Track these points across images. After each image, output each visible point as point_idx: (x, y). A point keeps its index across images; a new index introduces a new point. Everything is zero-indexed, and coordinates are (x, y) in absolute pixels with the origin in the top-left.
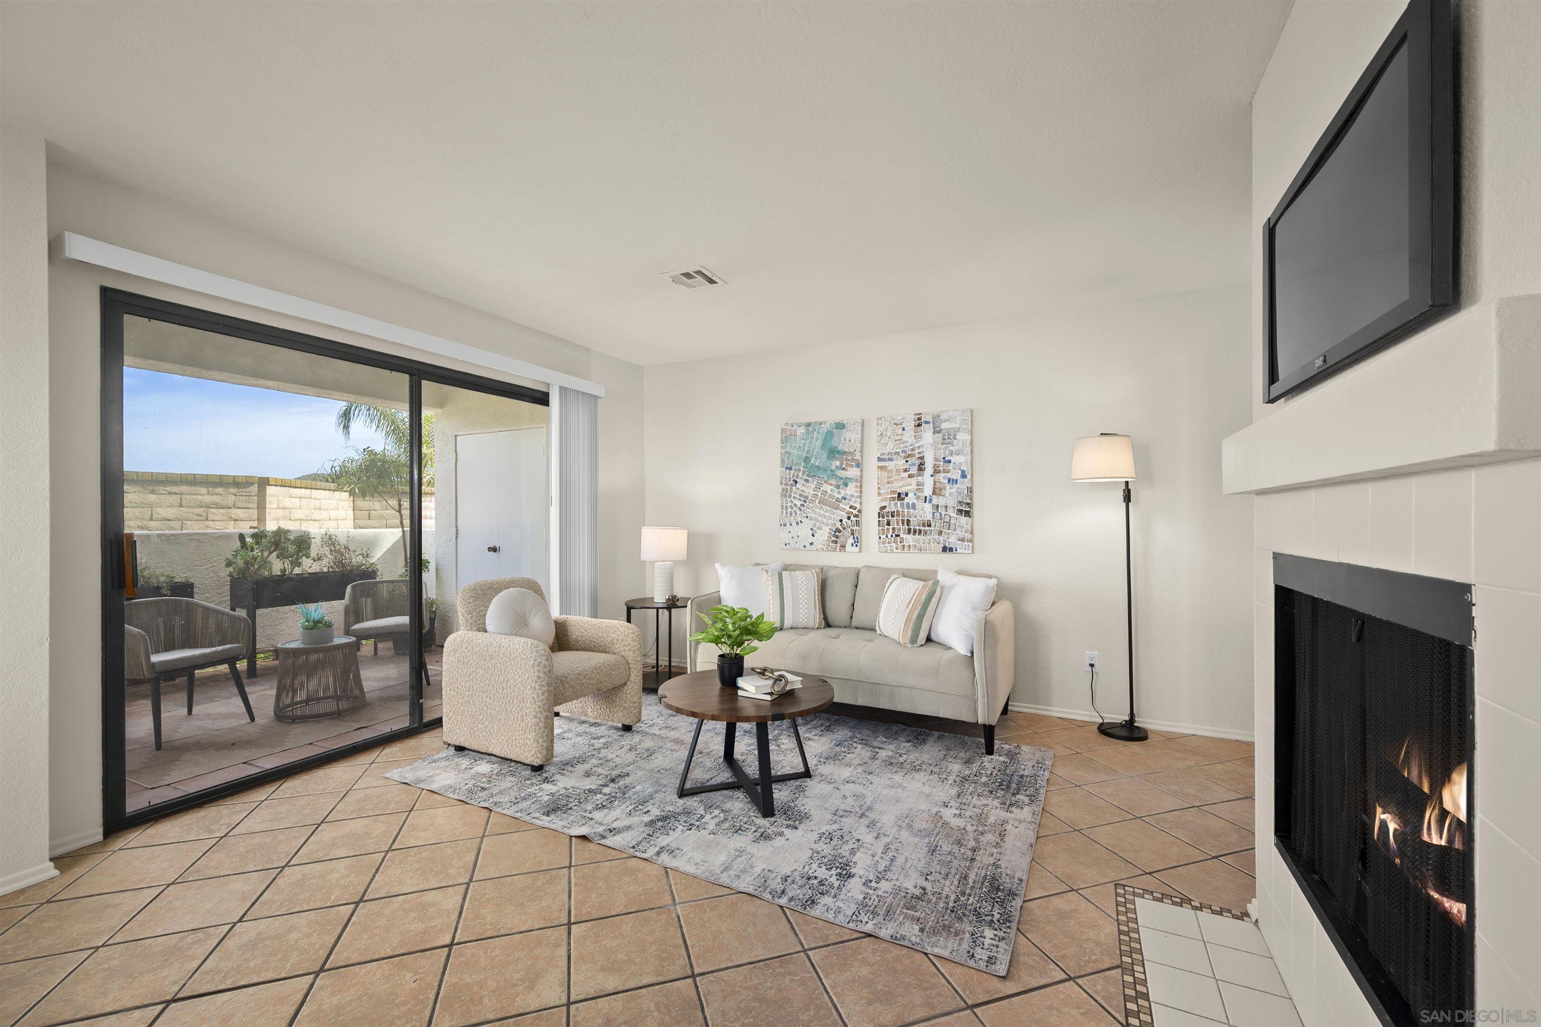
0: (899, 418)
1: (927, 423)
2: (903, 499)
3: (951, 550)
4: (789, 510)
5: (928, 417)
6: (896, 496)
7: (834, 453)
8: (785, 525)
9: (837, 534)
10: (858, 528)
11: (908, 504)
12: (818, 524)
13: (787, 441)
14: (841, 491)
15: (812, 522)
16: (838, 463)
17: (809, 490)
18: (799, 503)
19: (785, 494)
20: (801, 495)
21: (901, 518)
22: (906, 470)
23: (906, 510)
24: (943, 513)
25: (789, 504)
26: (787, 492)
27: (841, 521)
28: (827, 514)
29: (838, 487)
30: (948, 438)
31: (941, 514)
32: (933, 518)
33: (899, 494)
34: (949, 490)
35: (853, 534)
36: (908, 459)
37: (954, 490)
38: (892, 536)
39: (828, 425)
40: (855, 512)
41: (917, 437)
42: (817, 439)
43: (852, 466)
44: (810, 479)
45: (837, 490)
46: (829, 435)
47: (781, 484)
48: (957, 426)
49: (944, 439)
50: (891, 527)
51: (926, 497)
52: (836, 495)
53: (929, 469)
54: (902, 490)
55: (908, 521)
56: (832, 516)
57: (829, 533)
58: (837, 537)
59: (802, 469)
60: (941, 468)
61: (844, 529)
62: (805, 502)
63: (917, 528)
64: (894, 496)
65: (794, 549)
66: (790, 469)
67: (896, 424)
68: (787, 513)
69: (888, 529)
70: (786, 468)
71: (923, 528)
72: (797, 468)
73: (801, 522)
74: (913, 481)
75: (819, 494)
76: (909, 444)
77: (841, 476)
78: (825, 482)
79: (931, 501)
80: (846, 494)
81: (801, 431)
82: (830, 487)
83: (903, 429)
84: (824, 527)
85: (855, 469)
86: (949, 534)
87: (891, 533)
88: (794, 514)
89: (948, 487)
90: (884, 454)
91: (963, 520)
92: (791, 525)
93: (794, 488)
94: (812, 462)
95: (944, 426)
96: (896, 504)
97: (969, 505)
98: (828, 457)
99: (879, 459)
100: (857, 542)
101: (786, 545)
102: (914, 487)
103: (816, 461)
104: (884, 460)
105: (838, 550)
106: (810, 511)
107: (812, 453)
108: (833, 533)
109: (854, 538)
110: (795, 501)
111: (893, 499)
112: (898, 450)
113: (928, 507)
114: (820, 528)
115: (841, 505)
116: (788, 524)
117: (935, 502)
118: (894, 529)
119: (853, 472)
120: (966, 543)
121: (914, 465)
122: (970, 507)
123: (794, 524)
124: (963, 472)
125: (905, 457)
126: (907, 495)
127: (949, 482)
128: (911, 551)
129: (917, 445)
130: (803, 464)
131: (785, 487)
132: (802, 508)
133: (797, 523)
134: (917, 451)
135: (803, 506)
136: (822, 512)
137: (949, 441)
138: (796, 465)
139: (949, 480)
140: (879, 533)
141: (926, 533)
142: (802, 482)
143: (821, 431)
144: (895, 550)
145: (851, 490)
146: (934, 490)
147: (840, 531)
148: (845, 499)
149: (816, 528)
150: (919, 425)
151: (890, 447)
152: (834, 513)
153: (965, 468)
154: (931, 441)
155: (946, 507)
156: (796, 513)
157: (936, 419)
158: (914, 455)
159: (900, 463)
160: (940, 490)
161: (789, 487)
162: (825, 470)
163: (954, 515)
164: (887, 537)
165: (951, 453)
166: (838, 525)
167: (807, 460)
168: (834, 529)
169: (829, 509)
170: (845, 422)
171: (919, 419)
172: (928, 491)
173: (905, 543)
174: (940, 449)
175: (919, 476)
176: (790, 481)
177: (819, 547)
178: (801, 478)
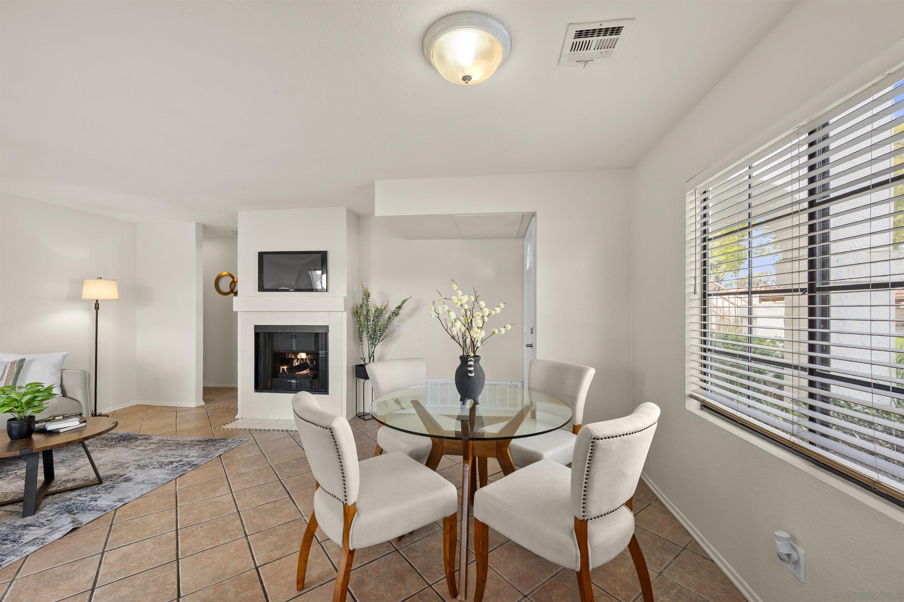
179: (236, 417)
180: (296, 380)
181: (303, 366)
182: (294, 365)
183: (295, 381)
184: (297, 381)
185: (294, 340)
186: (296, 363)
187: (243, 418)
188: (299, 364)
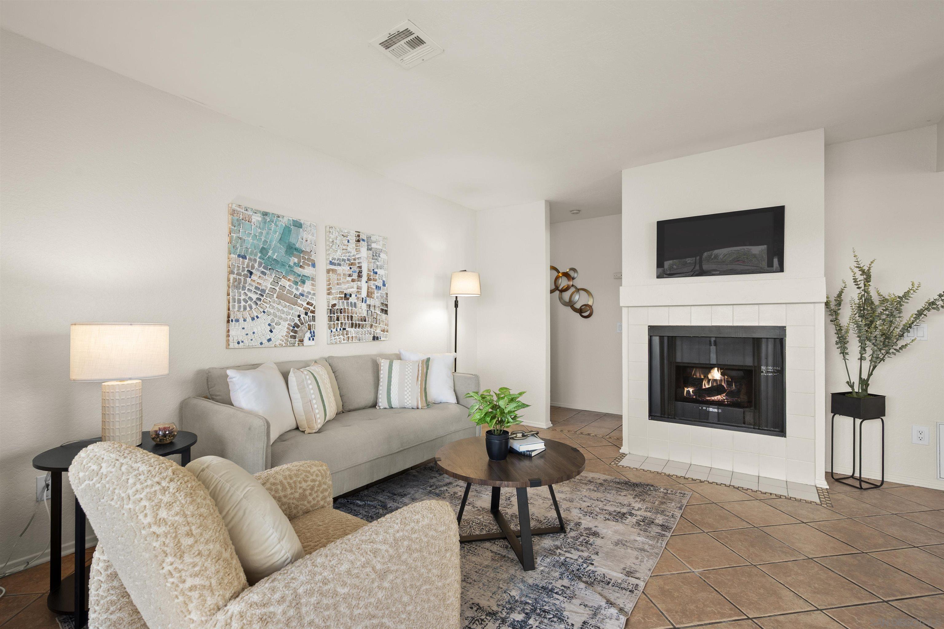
0: (346, 231)
1: (363, 240)
2: (348, 299)
3: (377, 338)
4: (243, 303)
5: (364, 236)
6: (343, 296)
7: (291, 249)
8: (237, 321)
9: (296, 329)
10: (314, 323)
11: (351, 303)
12: (276, 320)
13: (239, 225)
14: (299, 287)
15: (270, 318)
16: (296, 260)
17: (267, 283)
18: (254, 297)
19: (238, 285)
20: (256, 288)
21: (346, 315)
22: (350, 275)
23: (350, 308)
24: (373, 311)
25: (243, 297)
26: (239, 283)
27: (299, 316)
28: (285, 309)
29: (296, 283)
30: (375, 255)
31: (372, 312)
32: (367, 315)
33: (346, 294)
34: (377, 294)
35: (310, 329)
36: (352, 267)
37: (379, 295)
38: (340, 330)
39: (285, 220)
40: (311, 308)
41: (358, 251)
42: (275, 232)
43: (309, 265)
44: (268, 272)
45: (295, 286)
46: (287, 231)
47: (232, 272)
48: (380, 247)
49: (373, 256)
50: (340, 322)
51: (363, 298)
52: (295, 292)
53: (364, 278)
54: (348, 291)
55: (352, 317)
56: (290, 311)
57: (288, 328)
58: (296, 332)
59: (258, 260)
60: (371, 277)
61: (302, 324)
62: (262, 296)
63: (357, 322)
64: (341, 296)
65: (249, 347)
66: (244, 257)
67: (344, 236)
68: (239, 307)
69: (338, 324)
70: (239, 256)
71: (361, 323)
72: (253, 257)
73: (257, 317)
74: (355, 284)
75: (277, 288)
76: (352, 254)
77: (299, 273)
78: (284, 277)
79: (366, 302)
80: (303, 291)
81: (256, 218)
82: (288, 283)
83: (348, 242)
84: (282, 323)
85: (311, 268)
86: (376, 327)
87: (340, 327)
88: (248, 309)
89: (376, 291)
90: (334, 259)
91: (384, 316)
92: (245, 320)
93: (249, 280)
94: (269, 254)
95: (374, 246)
96: (343, 302)
97: (387, 305)
98: (286, 252)
99: (331, 263)
100: (313, 337)
101: (238, 343)
102: (355, 290)
103: (274, 253)
104: (334, 264)
105: (297, 344)
106: (268, 306)
107: (270, 245)
108: (292, 328)
109: (311, 333)
110: (250, 294)
111: (341, 298)
112: (344, 258)
113: (364, 306)
114: (278, 324)
115: (299, 301)
116: (241, 320)
117: (368, 302)
118: (342, 323)
119: (308, 271)
120: (386, 333)
121: (355, 272)
122: (387, 307)
123: (249, 319)
124: (384, 281)
125: (349, 265)
126: (351, 295)
127: (376, 288)
128: (354, 341)
129: (357, 256)
130: (259, 255)
131: (238, 277)
132: (259, 303)
133: (253, 319)
134: (357, 261)
135: (260, 300)
136: (280, 307)
137: (376, 257)
138: (251, 253)
139: (376, 286)
140: (330, 328)
141: (363, 326)
142: (259, 274)
143: (279, 224)
144: (343, 342)
145: (307, 287)
146: (368, 294)
147: (298, 326)
148: (303, 295)
149: (274, 324)
150: (359, 241)
151: (338, 254)
152: (292, 309)
153: (385, 280)
154: (366, 256)
155: (375, 306)
156: (251, 307)
157: (369, 238)
158: (355, 264)
159: (344, 269)
160: (372, 293)
161: (242, 278)
162: (284, 265)
163: (379, 313)
164: (337, 330)
165: (377, 267)
166: (297, 320)
167: (264, 251)
168: (293, 324)
169: (288, 304)
170: (302, 222)
171: (359, 236)
172: (364, 294)
173: (349, 335)
174: (371, 263)
175: (358, 281)
176: (243, 271)
177: (277, 343)
178: (258, 270)
179: (621, 451)
180: (718, 409)
181: (717, 389)
182: (704, 387)
183: (716, 410)
184: (720, 411)
185: (713, 348)
186: (706, 385)
187: (631, 453)
188: (710, 386)
